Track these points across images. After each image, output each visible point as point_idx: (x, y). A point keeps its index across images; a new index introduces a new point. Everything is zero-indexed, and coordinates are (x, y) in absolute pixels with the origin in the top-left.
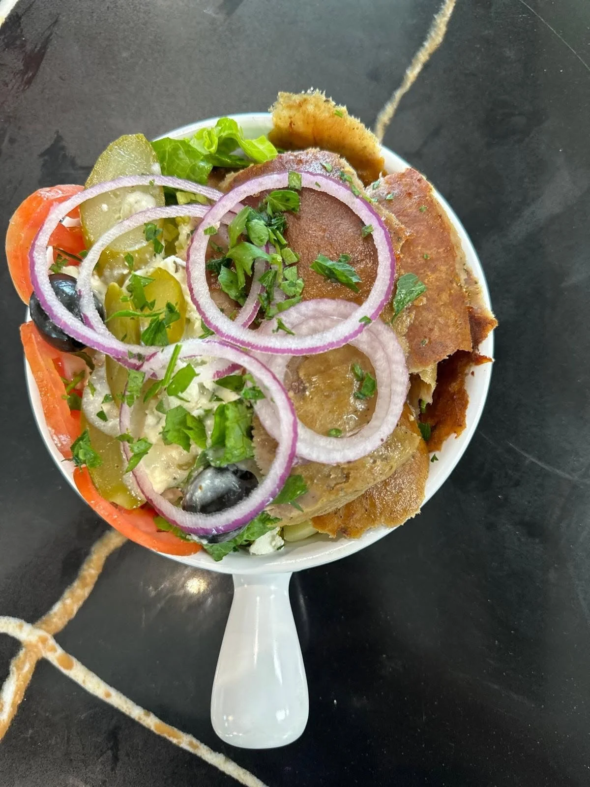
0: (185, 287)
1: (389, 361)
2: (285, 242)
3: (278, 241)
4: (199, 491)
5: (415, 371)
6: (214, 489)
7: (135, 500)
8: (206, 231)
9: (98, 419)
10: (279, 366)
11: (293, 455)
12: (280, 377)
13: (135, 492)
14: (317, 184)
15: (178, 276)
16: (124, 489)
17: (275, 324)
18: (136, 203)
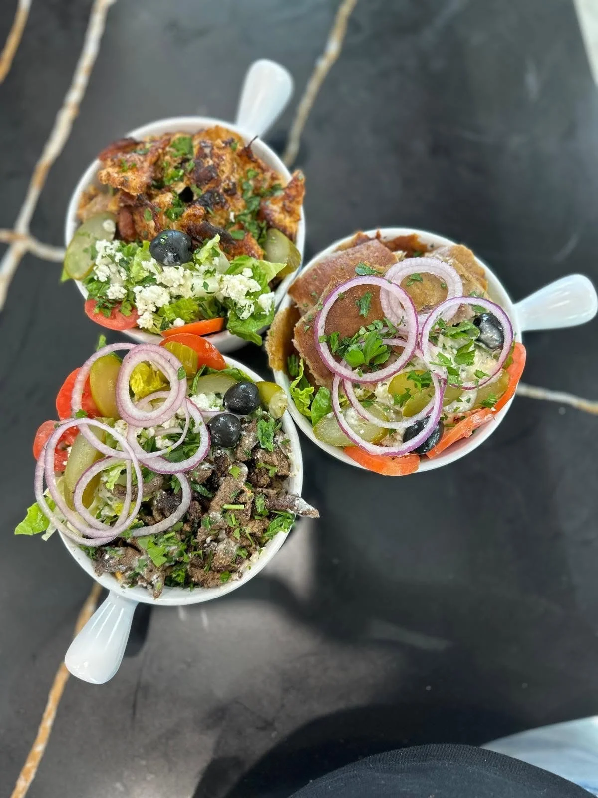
0: (392, 378)
1: (401, 269)
2: (357, 335)
3: (357, 338)
4: (494, 337)
5: (398, 260)
6: (491, 330)
7: (504, 373)
8: (361, 376)
9: (471, 402)
10: (422, 318)
11: (464, 296)
12: (426, 316)
13: (500, 374)
14: (322, 328)
15: (388, 383)
16: (500, 380)
17: (401, 327)
18: (353, 418)
